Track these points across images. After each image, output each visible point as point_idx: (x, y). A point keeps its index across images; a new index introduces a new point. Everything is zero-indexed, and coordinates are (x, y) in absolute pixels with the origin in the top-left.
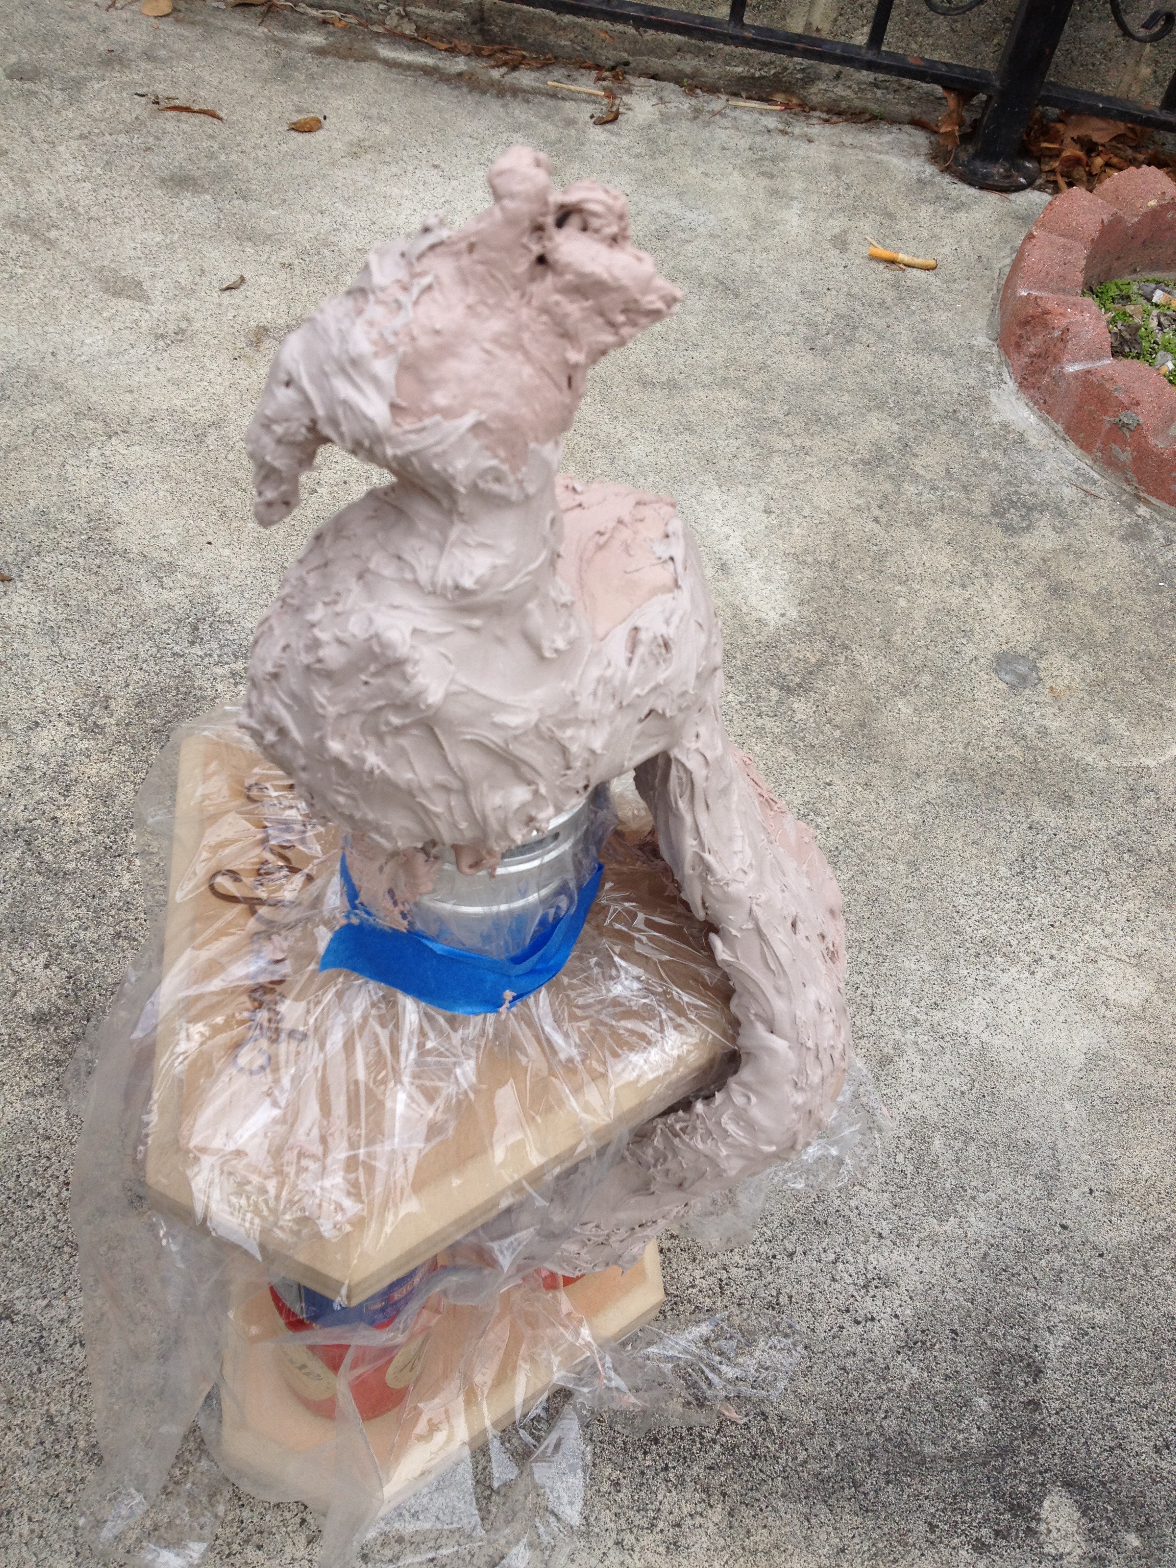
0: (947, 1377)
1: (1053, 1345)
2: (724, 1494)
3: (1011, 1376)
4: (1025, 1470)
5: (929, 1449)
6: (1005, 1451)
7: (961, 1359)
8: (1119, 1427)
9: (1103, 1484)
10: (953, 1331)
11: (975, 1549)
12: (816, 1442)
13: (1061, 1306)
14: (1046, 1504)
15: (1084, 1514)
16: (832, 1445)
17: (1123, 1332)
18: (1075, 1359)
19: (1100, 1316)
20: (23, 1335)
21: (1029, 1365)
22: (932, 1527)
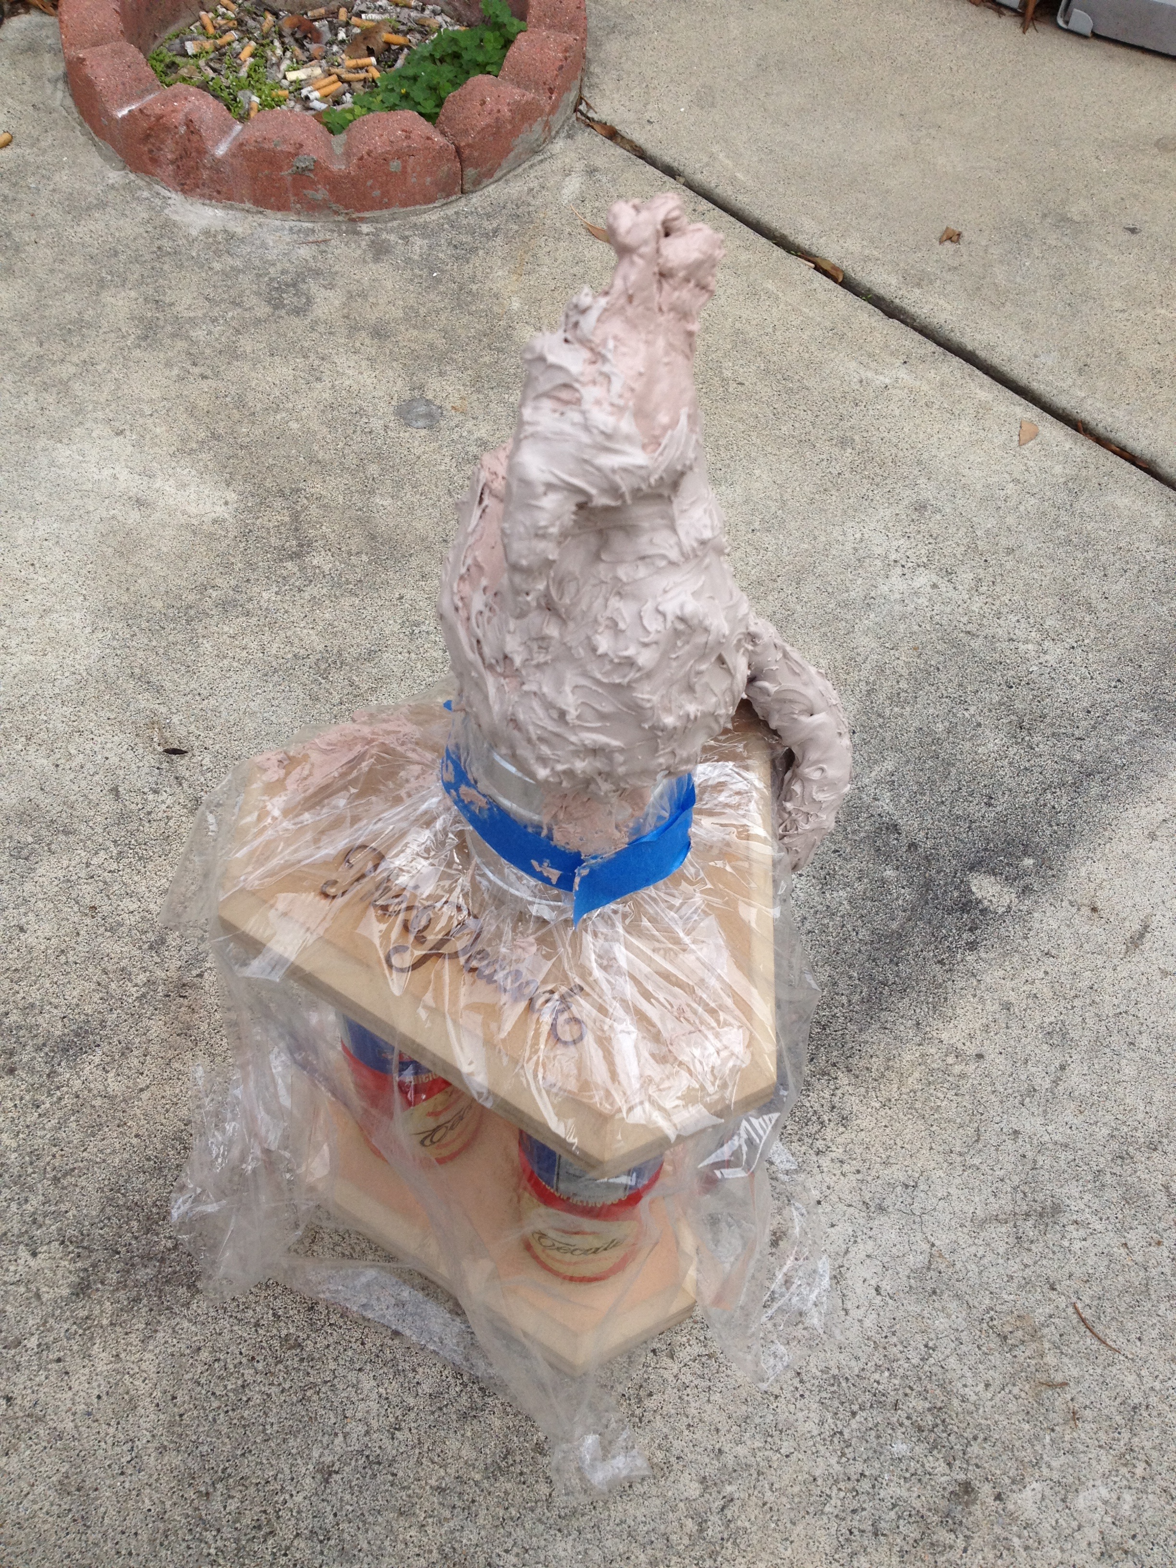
0: (860, 879)
1: (886, 804)
2: (834, 1065)
3: (886, 844)
4: (946, 884)
5: (894, 926)
6: (928, 885)
7: (855, 862)
8: (960, 813)
9: (986, 850)
10: (835, 851)
11: (971, 950)
12: (842, 986)
13: (866, 781)
14: (974, 889)
15: (995, 875)
16: (850, 977)
17: (908, 761)
18: (903, 801)
19: (889, 765)
20: (355, 1470)
22: (941, 962)
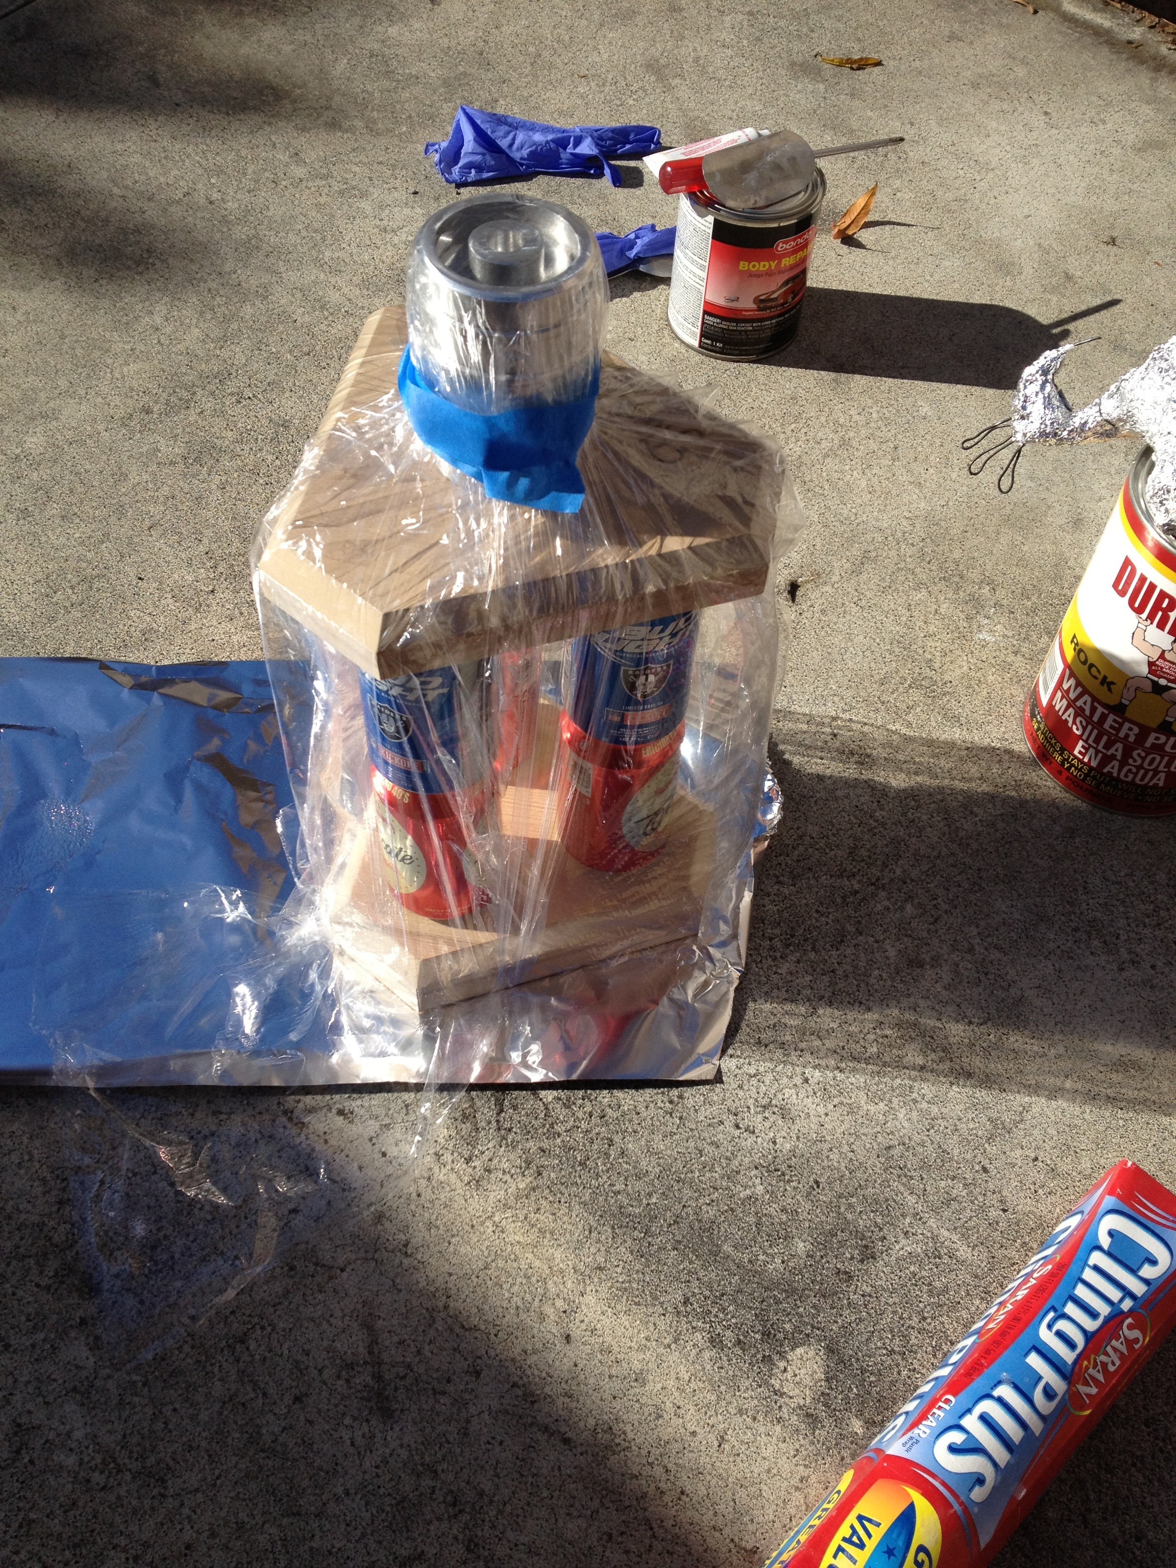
0: (784, 1210)
1: (904, 1246)
2: (539, 1174)
3: (843, 1244)
4: (800, 1316)
5: (727, 1248)
6: (791, 1292)
7: (808, 1206)
8: (913, 1341)
9: (864, 1370)
10: (817, 1183)
11: (712, 1340)
12: (639, 1185)
13: (932, 1223)
14: (799, 1351)
15: (828, 1380)
16: (650, 1195)
19: (964, 1252)
21: (866, 1247)
22: (686, 1302)
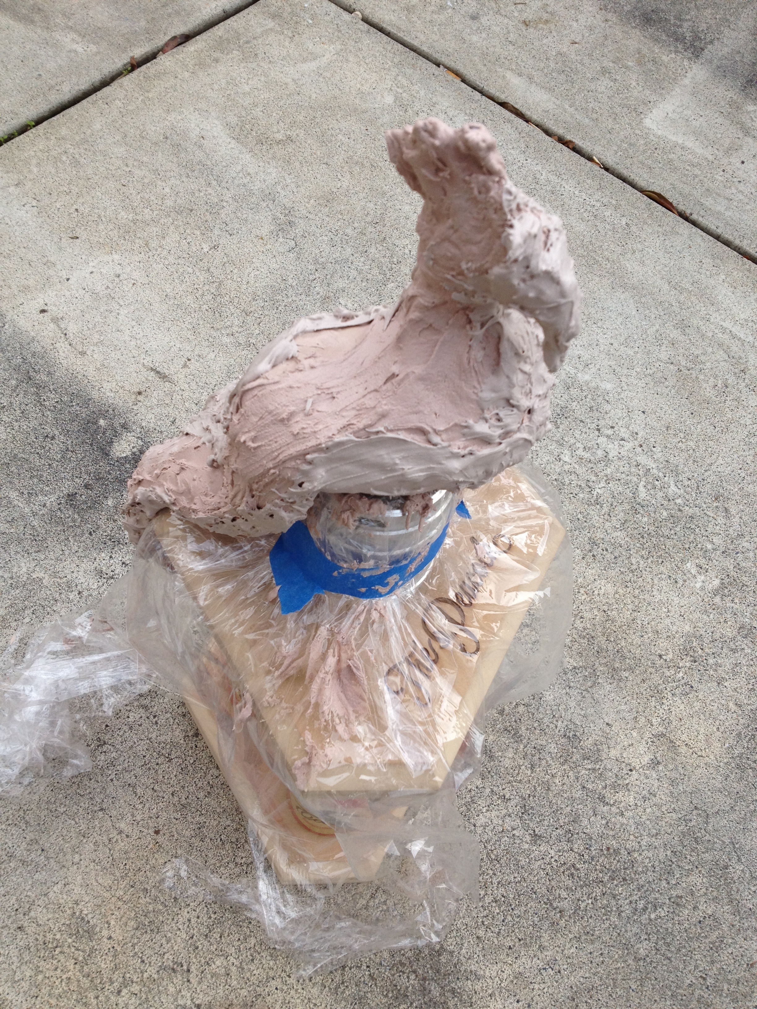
1: (50, 500)
7: (100, 523)
8: (59, 455)
13: (27, 510)
14: (124, 455)
17: (11, 482)
19: (13, 495)
21: (71, 500)
